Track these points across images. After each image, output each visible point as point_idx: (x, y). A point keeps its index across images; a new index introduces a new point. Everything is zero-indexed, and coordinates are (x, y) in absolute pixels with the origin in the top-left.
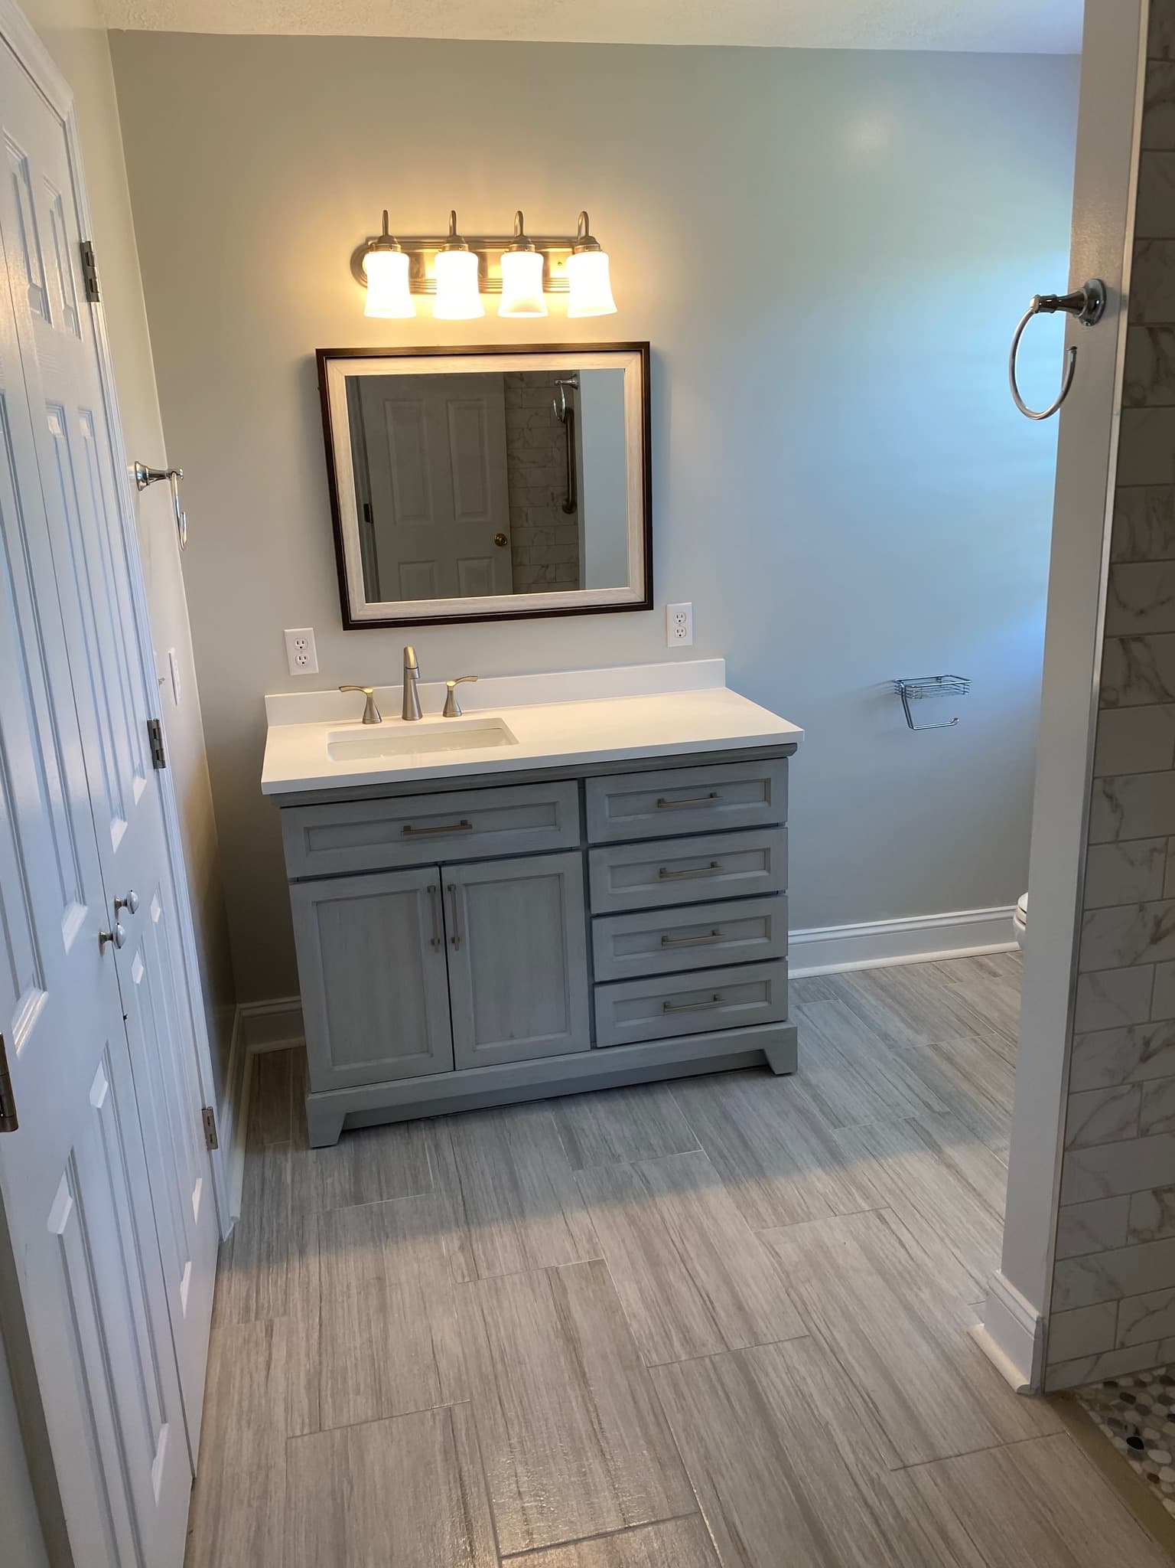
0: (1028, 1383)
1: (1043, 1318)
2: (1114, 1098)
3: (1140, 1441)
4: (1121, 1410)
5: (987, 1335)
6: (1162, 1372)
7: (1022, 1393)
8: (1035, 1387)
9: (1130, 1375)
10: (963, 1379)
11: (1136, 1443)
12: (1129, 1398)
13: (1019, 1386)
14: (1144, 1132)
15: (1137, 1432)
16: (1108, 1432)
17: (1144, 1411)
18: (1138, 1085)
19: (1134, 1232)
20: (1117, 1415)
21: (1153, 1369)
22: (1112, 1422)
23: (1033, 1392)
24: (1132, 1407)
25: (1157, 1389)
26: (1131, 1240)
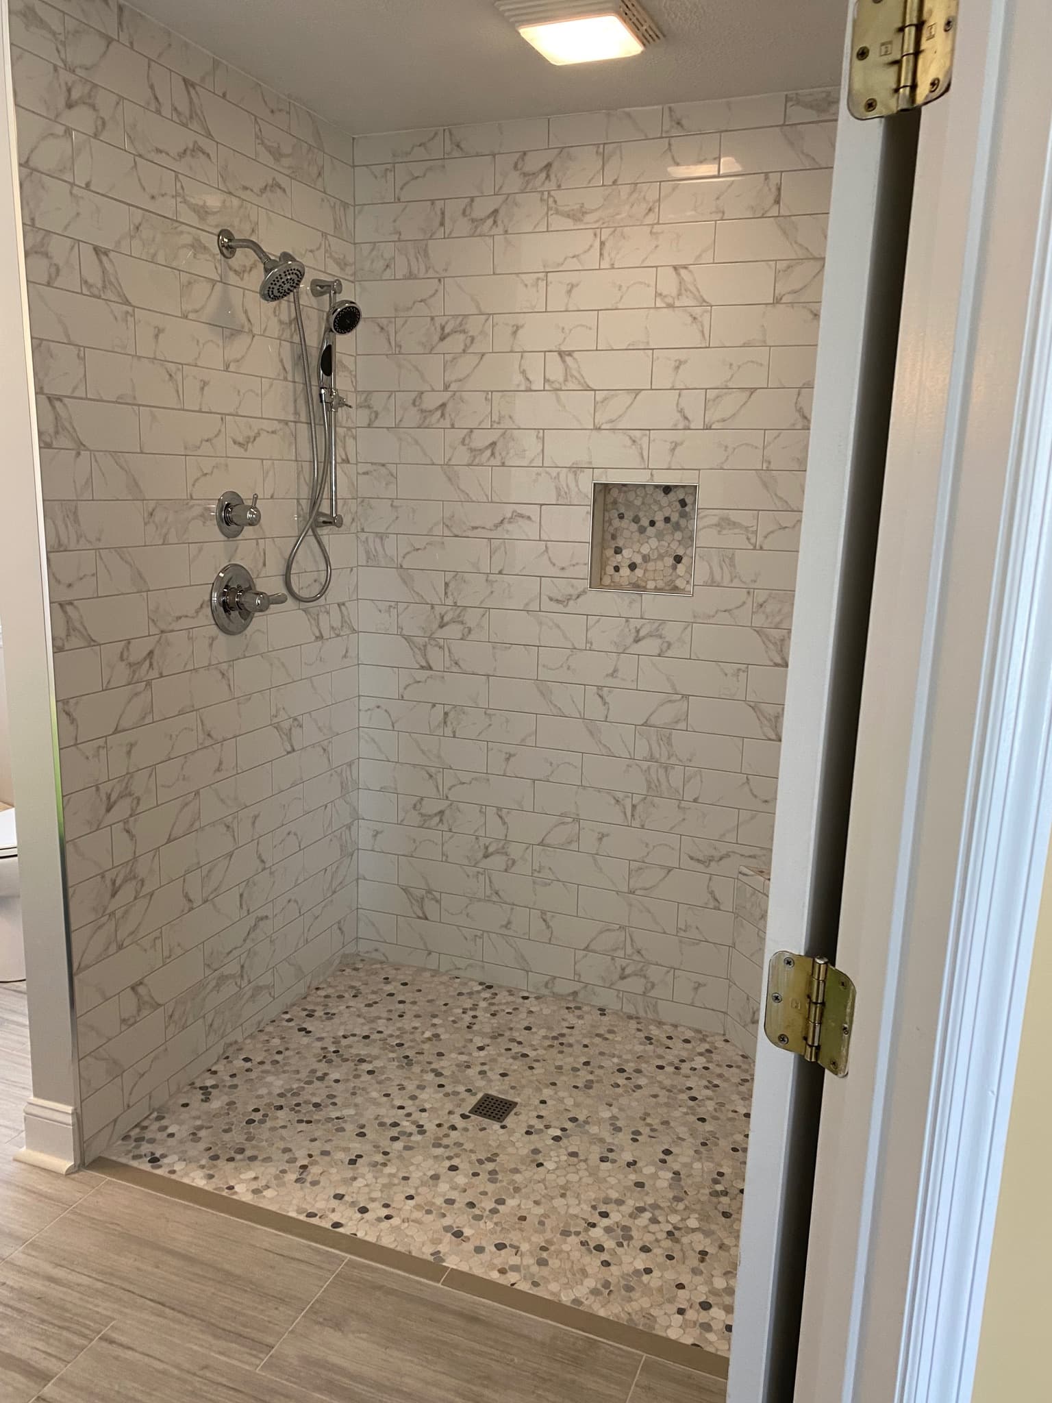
0: (73, 1163)
1: (75, 1109)
2: (99, 928)
3: (156, 1158)
4: (137, 1147)
5: (30, 1151)
6: (155, 1115)
7: (69, 1173)
8: (77, 1165)
9: (136, 1126)
10: (22, 1188)
11: (154, 1160)
12: (139, 1140)
13: (66, 1169)
14: (120, 947)
15: (153, 1154)
16: (135, 1164)
17: (152, 1141)
18: (113, 914)
19: (124, 1021)
20: (137, 1152)
21: (149, 1115)
22: (135, 1157)
23: (77, 1169)
24: (144, 1143)
25: (156, 1125)
26: (124, 1027)
